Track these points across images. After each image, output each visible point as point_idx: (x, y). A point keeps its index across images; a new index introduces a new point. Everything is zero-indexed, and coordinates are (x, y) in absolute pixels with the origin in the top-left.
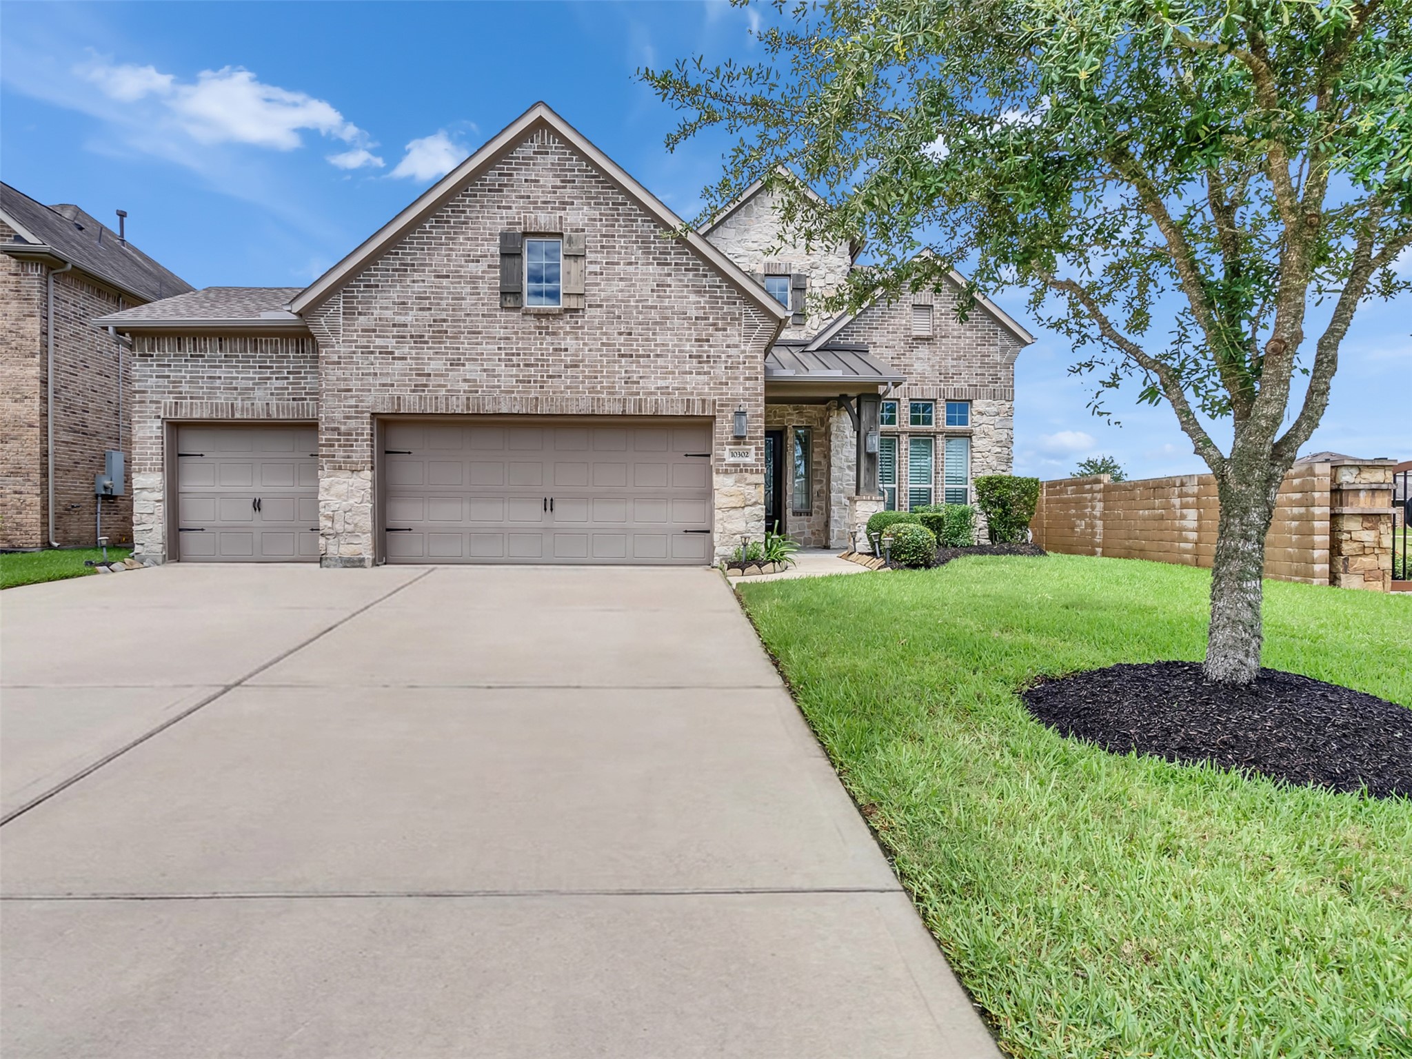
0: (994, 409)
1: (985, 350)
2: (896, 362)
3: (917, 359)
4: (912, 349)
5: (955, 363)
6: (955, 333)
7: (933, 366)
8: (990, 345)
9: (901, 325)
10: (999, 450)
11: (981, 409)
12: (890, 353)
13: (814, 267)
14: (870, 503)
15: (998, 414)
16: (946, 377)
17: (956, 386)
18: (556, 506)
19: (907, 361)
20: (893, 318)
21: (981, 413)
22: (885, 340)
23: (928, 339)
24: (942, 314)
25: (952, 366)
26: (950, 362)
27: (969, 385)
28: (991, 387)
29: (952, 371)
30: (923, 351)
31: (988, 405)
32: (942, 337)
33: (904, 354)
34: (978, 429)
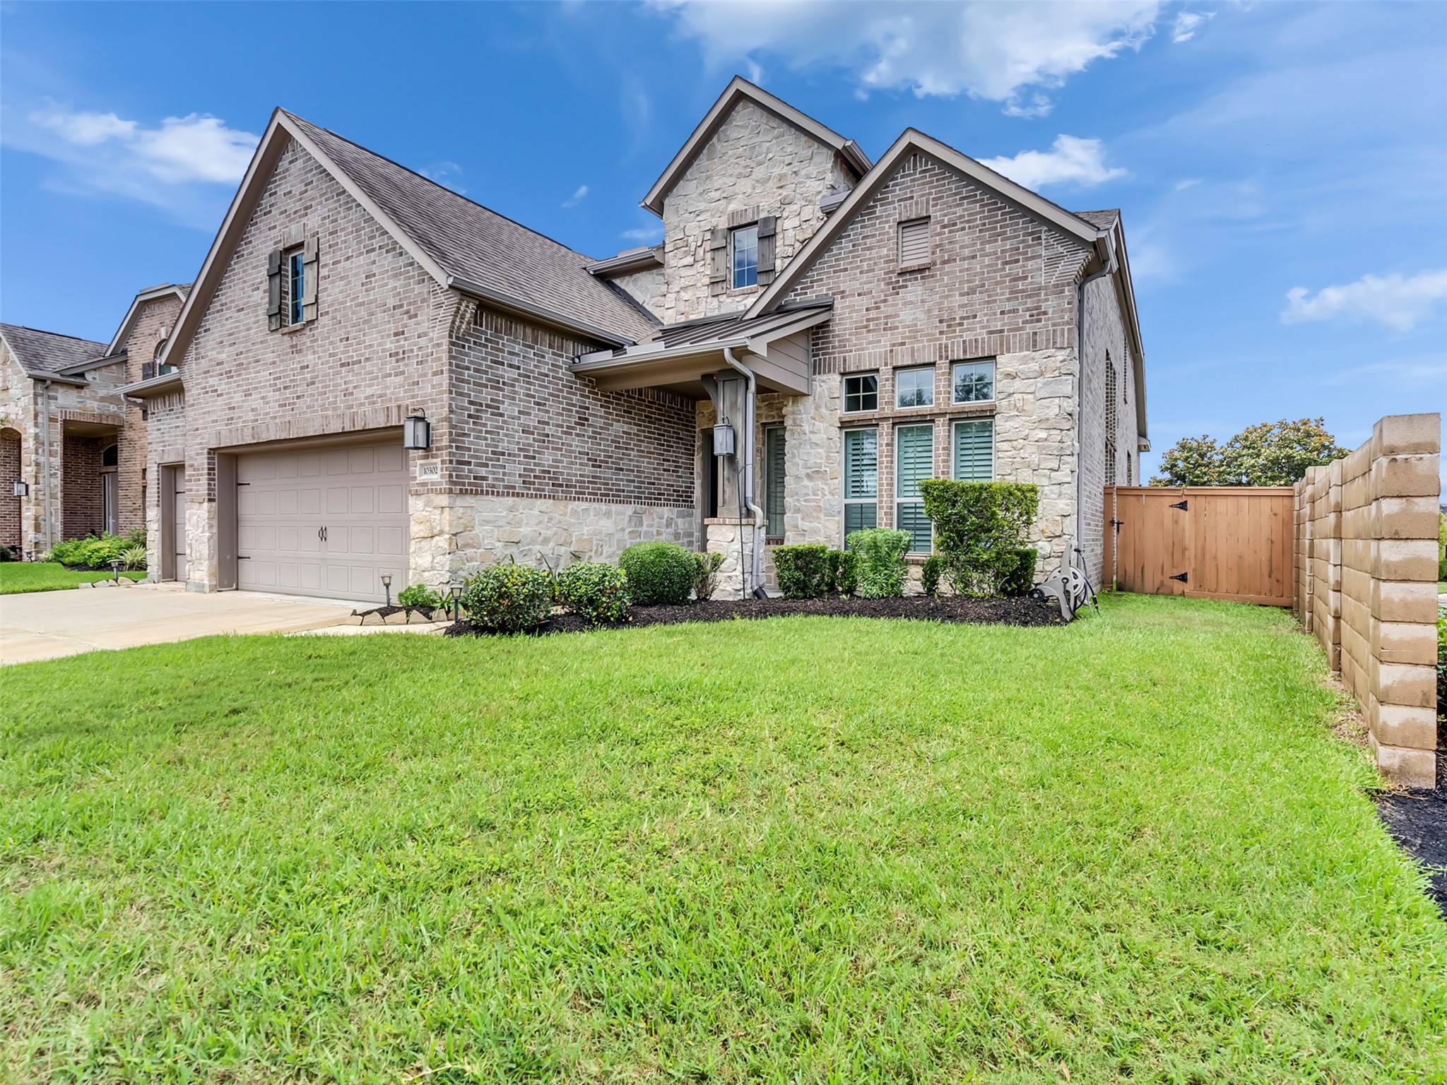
0: (1034, 366)
1: (1017, 270)
2: (873, 314)
3: (905, 304)
4: (896, 289)
5: (965, 300)
6: (966, 252)
7: (929, 311)
8: (1027, 259)
9: (880, 257)
10: (1043, 435)
11: (1009, 370)
12: (866, 301)
13: (785, 203)
14: (724, 528)
15: (1042, 374)
16: (949, 323)
17: (967, 336)
18: (329, 535)
19: (890, 310)
20: (869, 249)
21: (1011, 376)
22: (856, 284)
23: (921, 270)
24: (944, 227)
25: (961, 306)
26: (958, 300)
27: (991, 333)
28: (1029, 329)
29: (959, 314)
30: (915, 290)
31: (1024, 361)
32: (944, 262)
33: (885, 301)
34: (1004, 403)
